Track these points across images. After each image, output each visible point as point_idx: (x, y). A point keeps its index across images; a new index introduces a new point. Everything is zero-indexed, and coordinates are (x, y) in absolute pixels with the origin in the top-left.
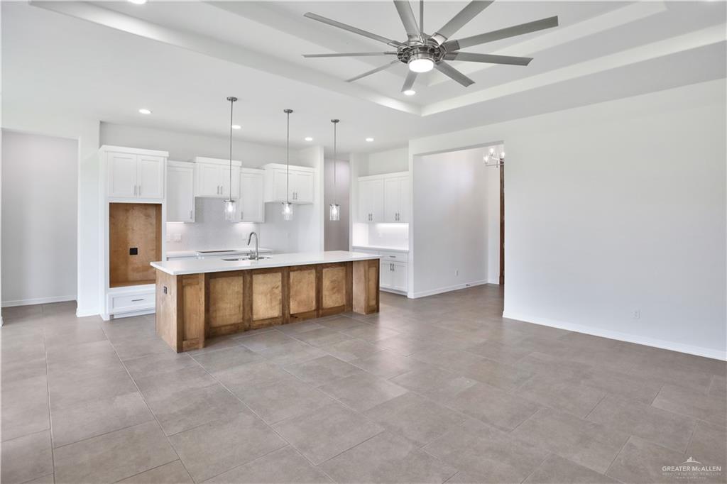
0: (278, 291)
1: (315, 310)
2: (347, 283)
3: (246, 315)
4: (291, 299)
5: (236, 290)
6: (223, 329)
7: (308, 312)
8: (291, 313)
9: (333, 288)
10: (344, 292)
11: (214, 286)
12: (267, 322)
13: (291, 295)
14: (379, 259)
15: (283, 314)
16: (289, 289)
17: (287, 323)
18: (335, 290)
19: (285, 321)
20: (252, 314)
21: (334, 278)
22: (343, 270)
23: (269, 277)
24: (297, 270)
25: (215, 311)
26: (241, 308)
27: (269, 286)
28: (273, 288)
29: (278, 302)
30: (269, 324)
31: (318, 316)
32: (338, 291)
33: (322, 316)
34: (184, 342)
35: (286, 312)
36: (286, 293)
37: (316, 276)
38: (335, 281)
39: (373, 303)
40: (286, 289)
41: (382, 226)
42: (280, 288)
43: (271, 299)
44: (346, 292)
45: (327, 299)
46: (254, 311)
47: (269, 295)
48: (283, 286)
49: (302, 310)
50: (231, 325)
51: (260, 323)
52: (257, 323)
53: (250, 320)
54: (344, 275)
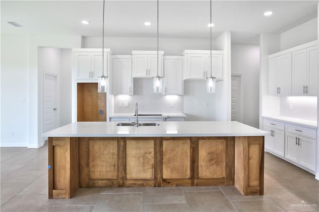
0: (151, 156)
1: (189, 178)
2: (227, 157)
3: (120, 174)
4: (164, 165)
5: (112, 151)
6: (100, 182)
7: (182, 179)
8: (164, 177)
9: (211, 160)
10: (224, 164)
11: (93, 147)
12: (140, 182)
13: (164, 161)
14: (264, 137)
15: (156, 178)
16: (162, 155)
17: (159, 186)
18: (213, 162)
19: (157, 184)
20: (126, 174)
21: (212, 150)
22: (223, 143)
23: (141, 144)
24: (170, 140)
25: (94, 166)
26: (116, 167)
27: (142, 151)
28: (146, 153)
29: (150, 166)
30: (141, 184)
31: (193, 184)
32: (217, 163)
33: (197, 185)
34: (54, 191)
35: (159, 176)
36: (159, 159)
37: (191, 146)
38: (213, 153)
39: (255, 183)
40: (158, 155)
41: (293, 100)
42: (153, 154)
43: (144, 163)
44: (226, 165)
45: (204, 169)
46: (128, 171)
47: (141, 159)
48: (155, 153)
49: (175, 176)
50: (107, 180)
51: (132, 182)
52: (130, 182)
53: (124, 178)
54: (224, 148)
